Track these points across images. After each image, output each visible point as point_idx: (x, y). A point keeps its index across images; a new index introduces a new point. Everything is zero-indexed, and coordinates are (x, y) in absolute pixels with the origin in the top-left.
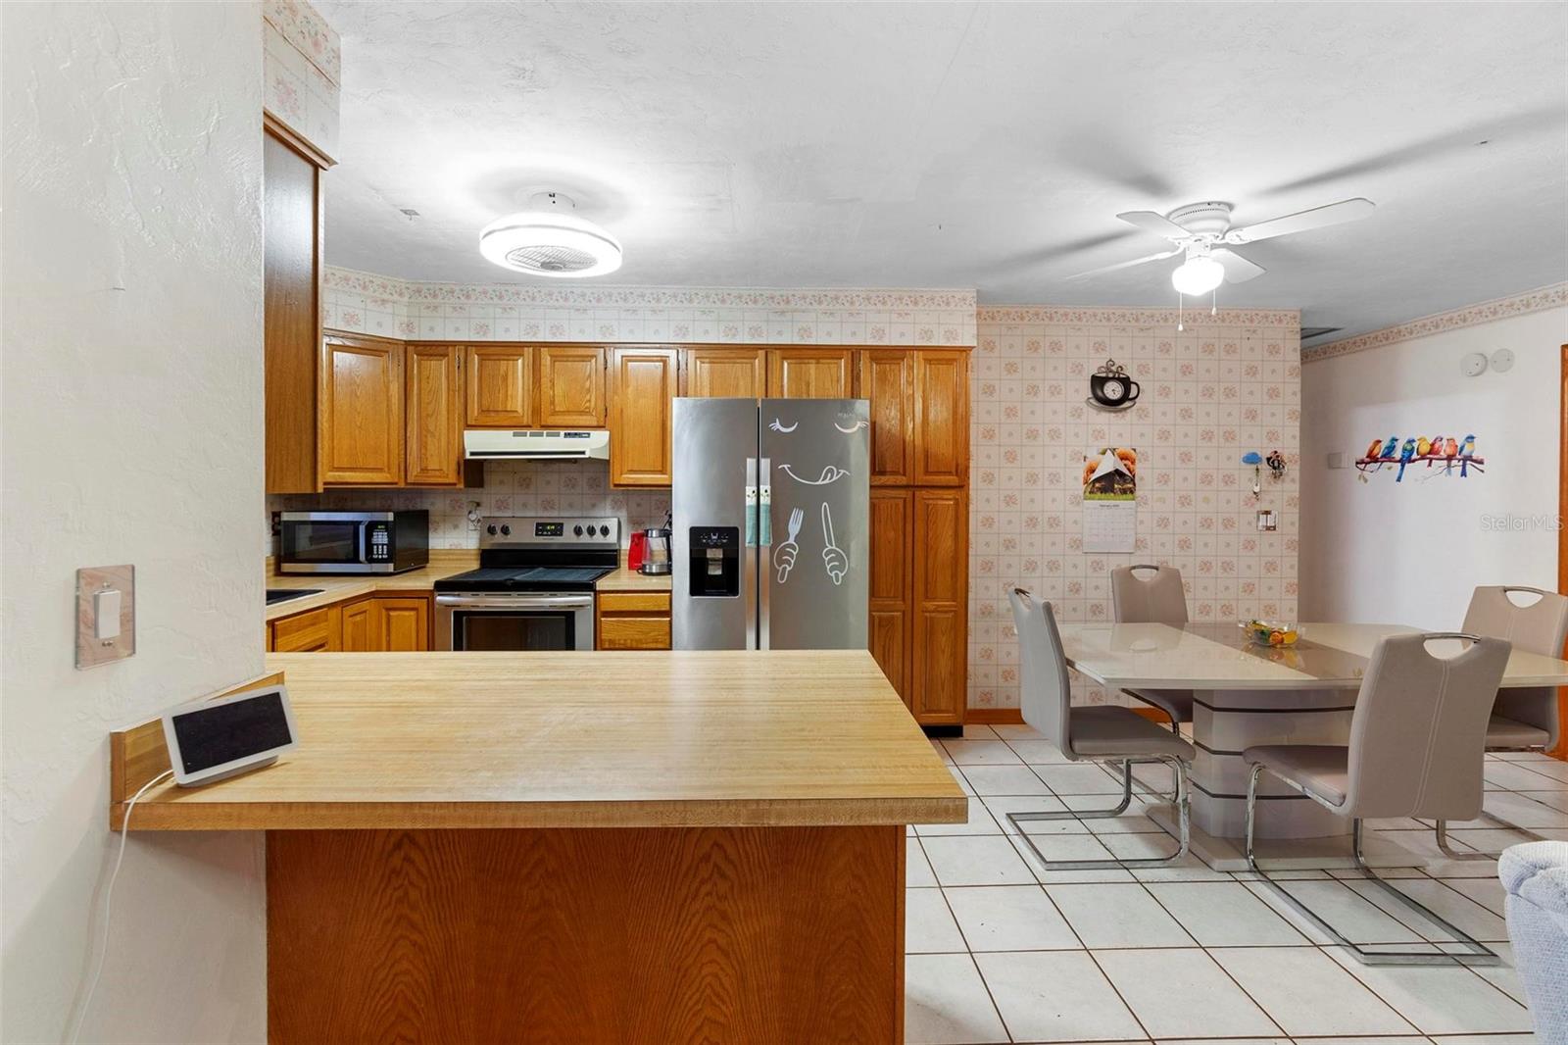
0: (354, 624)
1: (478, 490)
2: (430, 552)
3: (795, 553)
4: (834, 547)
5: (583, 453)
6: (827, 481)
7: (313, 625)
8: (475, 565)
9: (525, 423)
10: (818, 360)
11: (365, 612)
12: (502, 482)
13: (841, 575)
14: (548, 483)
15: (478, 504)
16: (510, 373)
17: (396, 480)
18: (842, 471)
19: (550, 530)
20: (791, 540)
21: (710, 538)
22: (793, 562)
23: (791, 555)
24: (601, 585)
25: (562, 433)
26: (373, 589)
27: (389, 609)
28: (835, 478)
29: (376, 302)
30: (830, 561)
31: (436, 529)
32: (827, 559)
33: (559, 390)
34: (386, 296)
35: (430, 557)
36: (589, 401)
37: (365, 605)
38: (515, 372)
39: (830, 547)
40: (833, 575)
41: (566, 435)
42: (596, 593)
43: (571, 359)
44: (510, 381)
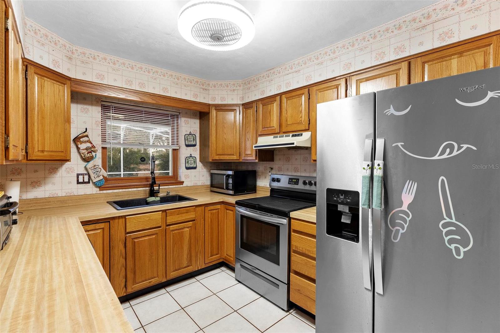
0: (212, 213)
1: (272, 163)
2: (257, 187)
3: (408, 219)
4: (454, 221)
5: (293, 144)
6: (445, 156)
7: (187, 213)
8: (268, 194)
9: (277, 132)
10: (461, 54)
11: (219, 209)
12: (280, 159)
13: (462, 250)
14: (296, 159)
15: (272, 169)
16: (272, 110)
17: (238, 159)
18: (465, 146)
19: (294, 182)
20: (405, 207)
21: (338, 197)
22: (406, 226)
23: (405, 221)
24: (293, 214)
25: (291, 135)
26: (222, 200)
27: (227, 209)
28: (455, 153)
29: (231, 91)
30: (447, 234)
31: (260, 178)
32: (444, 231)
33: (289, 114)
34: (235, 88)
35: (257, 189)
36: (301, 117)
37: (218, 206)
38: (273, 109)
39: (448, 220)
40: (453, 247)
41: (293, 136)
42: (290, 219)
43: (294, 97)
44: (272, 113)
